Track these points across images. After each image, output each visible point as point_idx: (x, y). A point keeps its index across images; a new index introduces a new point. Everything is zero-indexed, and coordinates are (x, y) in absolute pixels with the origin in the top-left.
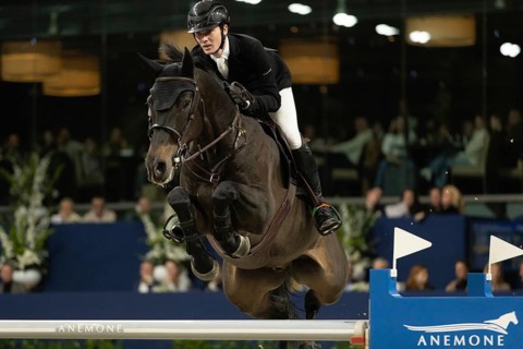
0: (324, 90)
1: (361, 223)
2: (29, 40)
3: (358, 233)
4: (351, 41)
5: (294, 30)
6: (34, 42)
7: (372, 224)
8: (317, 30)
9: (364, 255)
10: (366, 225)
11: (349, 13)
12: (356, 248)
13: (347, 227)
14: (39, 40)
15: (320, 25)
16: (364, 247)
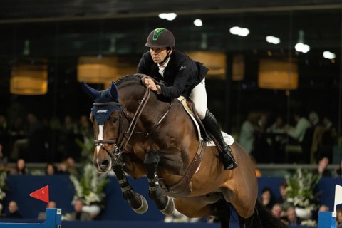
0: (288, 93)
1: (310, 182)
2: (96, 55)
3: (308, 188)
4: (307, 62)
5: (270, 53)
6: (99, 57)
7: (317, 182)
8: (284, 54)
9: (311, 202)
10: (313, 183)
11: (305, 43)
12: (307, 197)
13: (301, 184)
14: (104, 56)
15: (287, 51)
16: (312, 197)
